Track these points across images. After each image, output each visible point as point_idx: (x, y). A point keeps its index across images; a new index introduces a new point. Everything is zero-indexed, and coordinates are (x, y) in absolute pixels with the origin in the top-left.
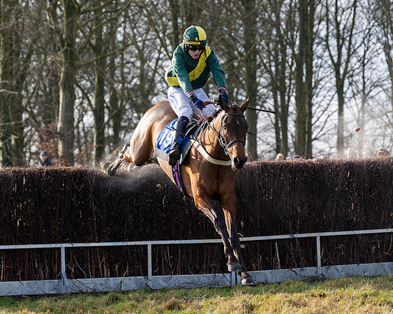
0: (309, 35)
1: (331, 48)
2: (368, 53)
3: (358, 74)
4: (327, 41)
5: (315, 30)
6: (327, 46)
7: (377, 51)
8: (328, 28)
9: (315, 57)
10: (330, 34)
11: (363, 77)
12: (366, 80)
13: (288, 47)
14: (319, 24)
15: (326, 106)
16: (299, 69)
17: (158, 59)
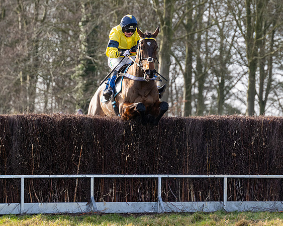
17: (234, 36)
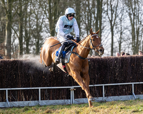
0: (100, 9)
1: (109, 15)
2: (123, 16)
3: (119, 24)
4: (107, 12)
5: (103, 8)
6: (107, 14)
7: (126, 16)
8: (108, 7)
9: (102, 18)
10: (109, 9)
11: (121, 26)
12: (122, 26)
13: (92, 14)
14: (104, 5)
15: (107, 36)
16: (97, 22)
17: (43, 19)
